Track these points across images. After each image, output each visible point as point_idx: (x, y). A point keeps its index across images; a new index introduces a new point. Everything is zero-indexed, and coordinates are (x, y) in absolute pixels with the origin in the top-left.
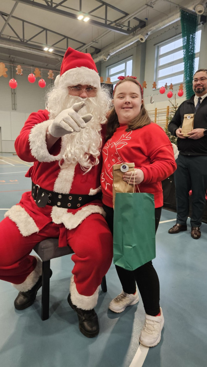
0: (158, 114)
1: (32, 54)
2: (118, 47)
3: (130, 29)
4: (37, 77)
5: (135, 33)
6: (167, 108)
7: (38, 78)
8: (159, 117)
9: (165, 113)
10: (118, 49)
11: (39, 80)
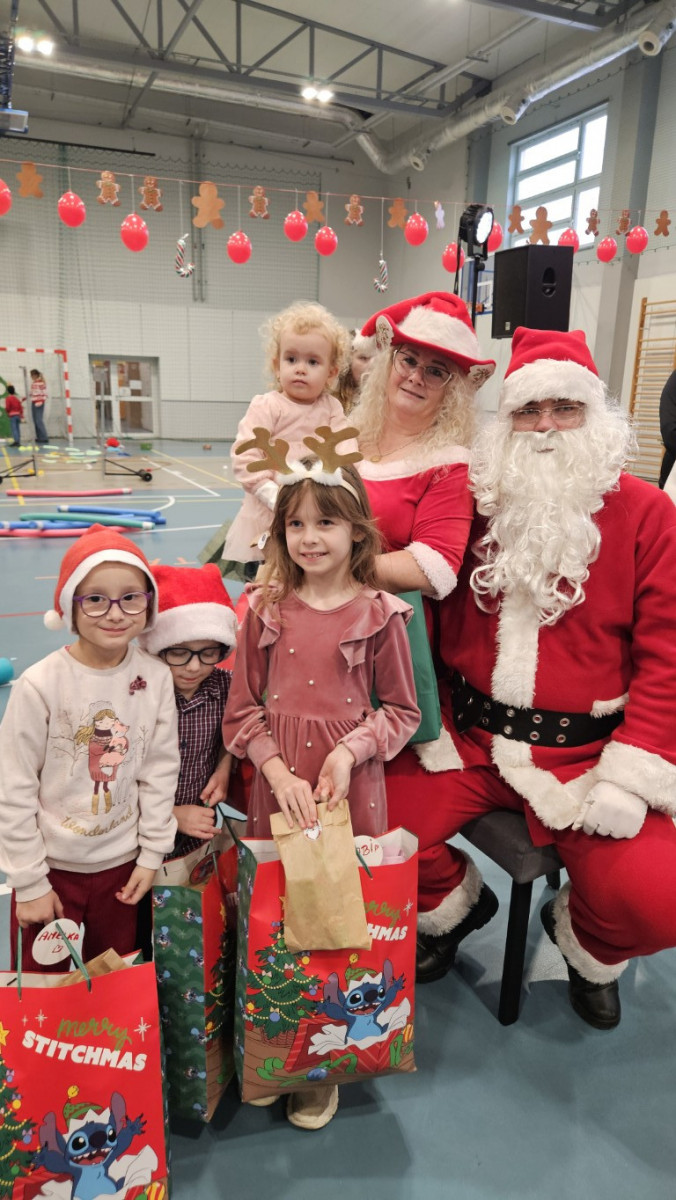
1: (259, 109)
2: (559, 74)
3: (607, 9)
4: (311, 221)
5: (623, 23)
7: (316, 226)
10: (557, 81)
11: (317, 232)
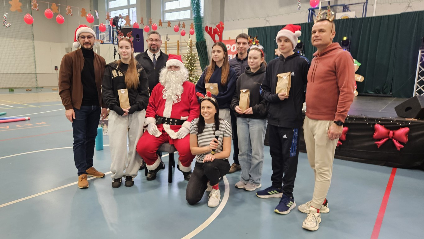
0: (169, 47)
4: (54, 12)
6: (177, 42)
7: (56, 14)
8: (170, 51)
9: (176, 47)
11: (56, 16)
